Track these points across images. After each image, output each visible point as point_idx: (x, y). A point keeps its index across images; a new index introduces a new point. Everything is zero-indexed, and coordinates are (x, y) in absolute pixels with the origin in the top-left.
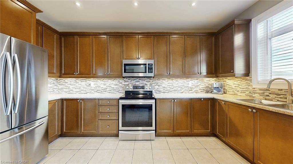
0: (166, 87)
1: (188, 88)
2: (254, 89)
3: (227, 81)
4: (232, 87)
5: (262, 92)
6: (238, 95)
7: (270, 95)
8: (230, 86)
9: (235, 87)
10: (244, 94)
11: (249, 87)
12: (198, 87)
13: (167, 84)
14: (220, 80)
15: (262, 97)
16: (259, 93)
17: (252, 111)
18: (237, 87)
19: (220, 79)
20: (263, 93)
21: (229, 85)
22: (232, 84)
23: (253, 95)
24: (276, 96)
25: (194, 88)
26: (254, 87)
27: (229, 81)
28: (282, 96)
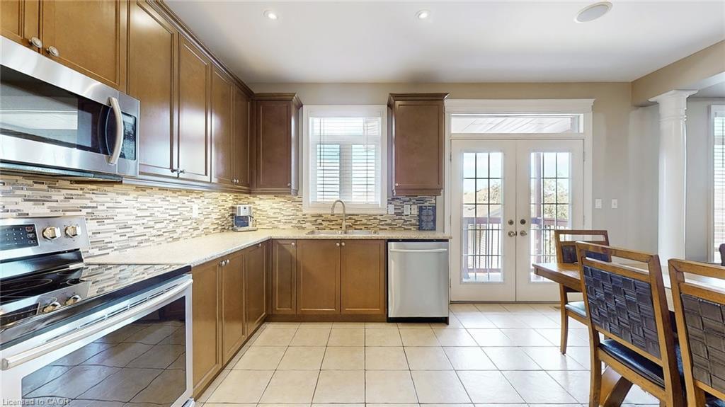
0: (130, 223)
1: (190, 221)
2: (305, 215)
3: (257, 202)
4: (267, 214)
5: (314, 219)
6: (279, 228)
7: (323, 223)
8: (264, 213)
9: (275, 213)
10: (289, 226)
11: (298, 213)
12: (210, 216)
13: (135, 211)
14: (240, 200)
15: (314, 227)
16: (311, 222)
17: (341, 245)
18: (278, 213)
19: (239, 197)
20: (316, 221)
21: (261, 210)
22: (269, 208)
23: (304, 226)
24: (328, 223)
25: (203, 221)
26: (304, 212)
27: (261, 202)
28: (334, 223)
